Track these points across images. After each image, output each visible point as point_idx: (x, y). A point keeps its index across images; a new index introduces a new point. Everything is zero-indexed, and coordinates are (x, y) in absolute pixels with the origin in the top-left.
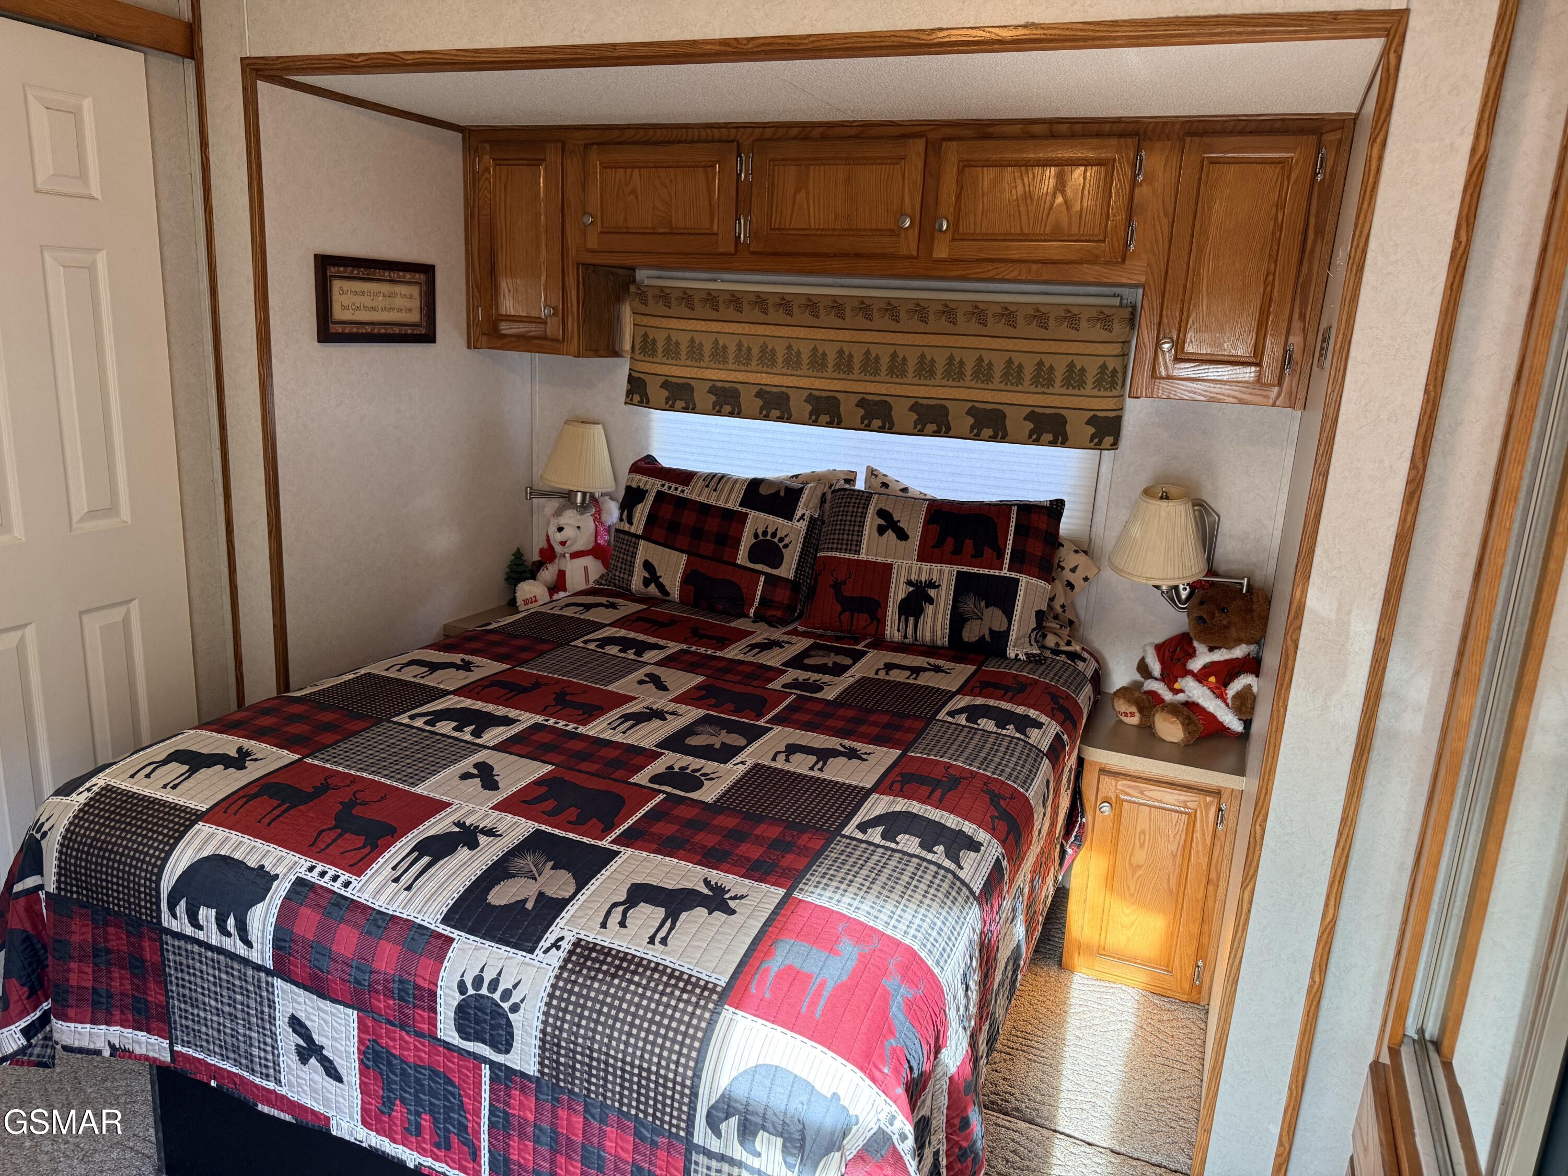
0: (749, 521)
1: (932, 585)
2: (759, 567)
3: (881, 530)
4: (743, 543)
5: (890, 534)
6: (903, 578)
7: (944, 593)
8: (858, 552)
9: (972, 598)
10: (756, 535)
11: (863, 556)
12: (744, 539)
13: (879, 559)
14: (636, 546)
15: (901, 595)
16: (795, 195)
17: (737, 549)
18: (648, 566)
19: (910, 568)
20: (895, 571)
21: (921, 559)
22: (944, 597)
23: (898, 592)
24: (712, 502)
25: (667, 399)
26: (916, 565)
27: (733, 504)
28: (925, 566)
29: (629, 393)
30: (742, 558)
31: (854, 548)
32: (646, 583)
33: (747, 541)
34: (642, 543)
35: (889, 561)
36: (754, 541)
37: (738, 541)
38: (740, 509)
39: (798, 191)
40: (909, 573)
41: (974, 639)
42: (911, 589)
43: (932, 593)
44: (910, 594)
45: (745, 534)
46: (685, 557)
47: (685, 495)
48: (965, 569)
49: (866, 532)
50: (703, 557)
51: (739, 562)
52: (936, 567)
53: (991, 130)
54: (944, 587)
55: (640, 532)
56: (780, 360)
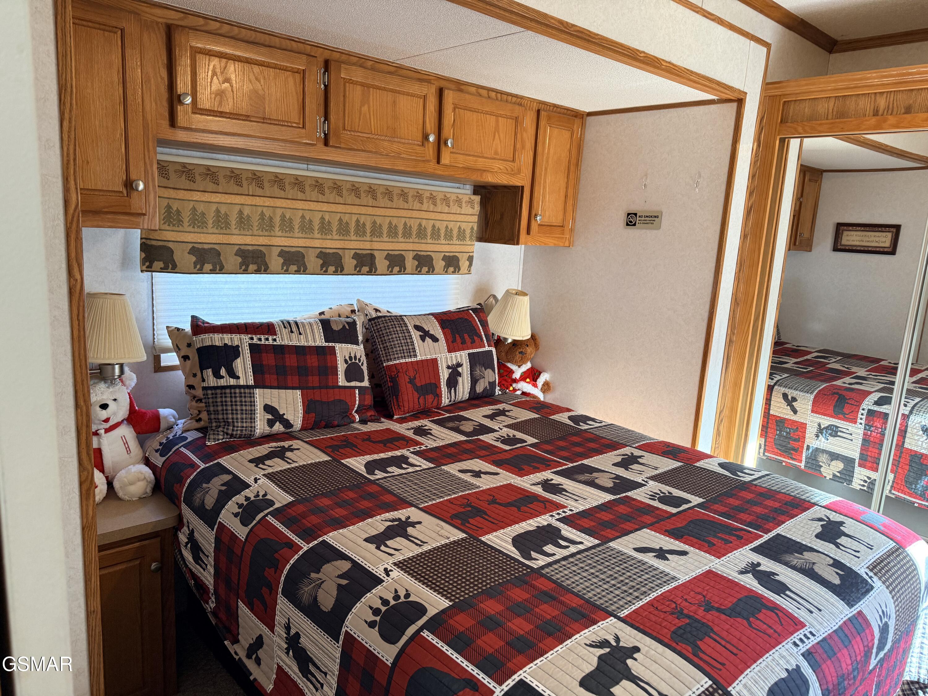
0: (337, 352)
1: (459, 365)
2: (353, 384)
3: (423, 339)
4: (339, 369)
5: (428, 339)
6: (445, 366)
7: (465, 368)
8: (415, 356)
9: (478, 366)
10: (346, 361)
11: (419, 358)
12: (339, 366)
13: (429, 357)
14: (252, 395)
15: (446, 376)
16: (361, 107)
17: (337, 375)
18: (268, 409)
19: (447, 358)
20: (439, 362)
21: (450, 351)
22: (465, 370)
23: (444, 374)
24: (303, 343)
25: (195, 264)
26: (449, 355)
27: (319, 341)
28: (453, 354)
29: (143, 261)
30: (342, 381)
31: (412, 354)
32: (271, 423)
33: (341, 367)
34: (257, 391)
35: (434, 356)
36: (346, 366)
37: (336, 368)
38: (327, 344)
39: (362, 105)
40: (447, 362)
41: (481, 390)
42: (450, 370)
43: (460, 369)
44: (450, 374)
45: (339, 362)
46: (299, 392)
47: (278, 342)
48: (471, 351)
49: (415, 342)
50: (313, 388)
51: (340, 384)
52: (458, 354)
53: (463, 87)
54: (465, 365)
55: (251, 382)
56: (297, 227)
